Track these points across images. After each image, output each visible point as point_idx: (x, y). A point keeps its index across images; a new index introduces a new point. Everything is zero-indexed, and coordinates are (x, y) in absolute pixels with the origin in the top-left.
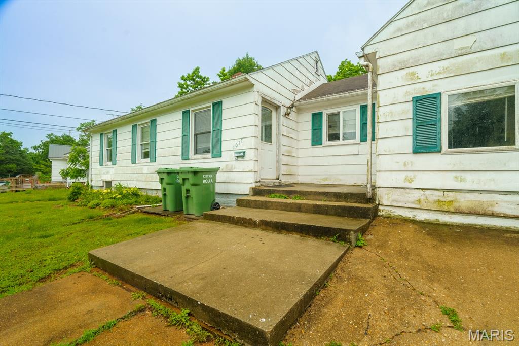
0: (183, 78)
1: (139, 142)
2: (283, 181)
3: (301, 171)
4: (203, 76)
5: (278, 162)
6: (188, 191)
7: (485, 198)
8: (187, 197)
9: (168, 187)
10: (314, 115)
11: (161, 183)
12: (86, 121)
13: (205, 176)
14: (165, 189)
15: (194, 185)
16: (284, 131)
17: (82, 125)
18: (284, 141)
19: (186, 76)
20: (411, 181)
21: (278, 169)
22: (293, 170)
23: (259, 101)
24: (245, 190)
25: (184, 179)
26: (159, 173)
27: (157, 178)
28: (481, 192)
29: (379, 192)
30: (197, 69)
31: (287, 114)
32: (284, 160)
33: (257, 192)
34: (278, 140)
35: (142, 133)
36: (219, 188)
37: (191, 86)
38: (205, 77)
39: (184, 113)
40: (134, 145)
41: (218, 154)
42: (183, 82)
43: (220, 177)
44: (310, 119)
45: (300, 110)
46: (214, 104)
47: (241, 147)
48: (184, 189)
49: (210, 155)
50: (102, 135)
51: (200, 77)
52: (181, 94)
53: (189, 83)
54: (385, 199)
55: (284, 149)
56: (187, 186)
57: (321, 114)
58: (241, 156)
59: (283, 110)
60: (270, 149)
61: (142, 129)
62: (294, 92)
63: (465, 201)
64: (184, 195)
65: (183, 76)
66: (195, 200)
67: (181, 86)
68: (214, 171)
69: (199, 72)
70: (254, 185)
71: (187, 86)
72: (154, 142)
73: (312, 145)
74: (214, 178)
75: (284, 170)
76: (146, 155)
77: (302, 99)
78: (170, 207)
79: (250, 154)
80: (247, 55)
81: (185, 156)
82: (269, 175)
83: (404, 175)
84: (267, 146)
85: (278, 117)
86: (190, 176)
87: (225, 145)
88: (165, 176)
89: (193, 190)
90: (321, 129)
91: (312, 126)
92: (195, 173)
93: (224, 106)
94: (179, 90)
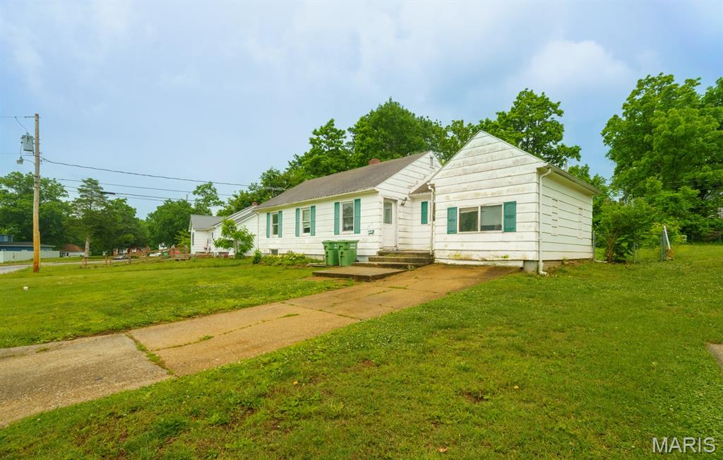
0: (315, 132)
1: (301, 221)
2: (399, 248)
3: (414, 241)
4: (338, 130)
5: (396, 236)
6: (342, 253)
7: (470, 253)
8: (341, 257)
9: (329, 251)
10: (423, 203)
11: (325, 249)
12: (203, 183)
13: (352, 245)
14: (327, 253)
15: (345, 249)
16: (401, 215)
17: (199, 188)
18: (401, 222)
19: (318, 131)
20: (446, 246)
21: (396, 241)
22: (407, 241)
23: (382, 200)
24: (374, 253)
25: (340, 247)
26: (323, 243)
27: (322, 246)
28: (468, 250)
29: (436, 252)
30: (332, 121)
31: (403, 205)
32: (402, 234)
33: (380, 254)
34: (396, 222)
35: (304, 214)
36: (359, 253)
37: (324, 142)
38: (340, 131)
39: (336, 204)
40: (297, 223)
41: (358, 232)
42: (315, 137)
43: (359, 245)
44: (421, 206)
45: (413, 199)
46: (356, 200)
47: (371, 228)
48: (339, 252)
49: (353, 232)
50: (268, 214)
51: (335, 130)
52: (313, 152)
53: (321, 137)
54: (437, 255)
55: (400, 228)
56: (342, 250)
57: (427, 202)
58: (372, 233)
59: (399, 202)
60: (390, 228)
61: (303, 211)
62: (410, 187)
63: (463, 254)
64: (340, 255)
65: (315, 131)
66: (346, 258)
67: (313, 142)
68: (356, 242)
69: (333, 125)
70: (379, 250)
71: (320, 142)
72: (313, 222)
73: (422, 223)
74: (356, 246)
75: (401, 241)
76: (307, 230)
77: (414, 193)
78: (330, 263)
79: (376, 232)
80: (391, 99)
81: (337, 232)
82: (390, 244)
83: (443, 244)
84: (388, 226)
85: (396, 207)
86: (343, 245)
87: (362, 227)
88: (328, 245)
89: (345, 252)
90: (427, 213)
91: (422, 211)
92: (347, 243)
93: (362, 202)
94: (311, 147)
